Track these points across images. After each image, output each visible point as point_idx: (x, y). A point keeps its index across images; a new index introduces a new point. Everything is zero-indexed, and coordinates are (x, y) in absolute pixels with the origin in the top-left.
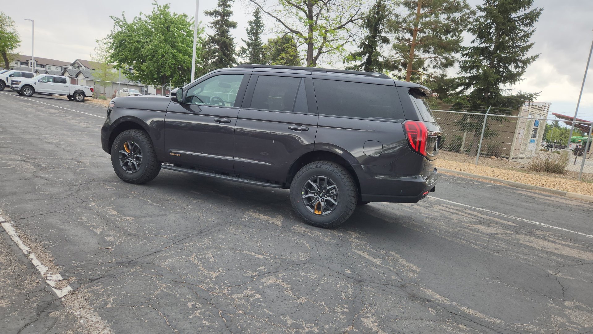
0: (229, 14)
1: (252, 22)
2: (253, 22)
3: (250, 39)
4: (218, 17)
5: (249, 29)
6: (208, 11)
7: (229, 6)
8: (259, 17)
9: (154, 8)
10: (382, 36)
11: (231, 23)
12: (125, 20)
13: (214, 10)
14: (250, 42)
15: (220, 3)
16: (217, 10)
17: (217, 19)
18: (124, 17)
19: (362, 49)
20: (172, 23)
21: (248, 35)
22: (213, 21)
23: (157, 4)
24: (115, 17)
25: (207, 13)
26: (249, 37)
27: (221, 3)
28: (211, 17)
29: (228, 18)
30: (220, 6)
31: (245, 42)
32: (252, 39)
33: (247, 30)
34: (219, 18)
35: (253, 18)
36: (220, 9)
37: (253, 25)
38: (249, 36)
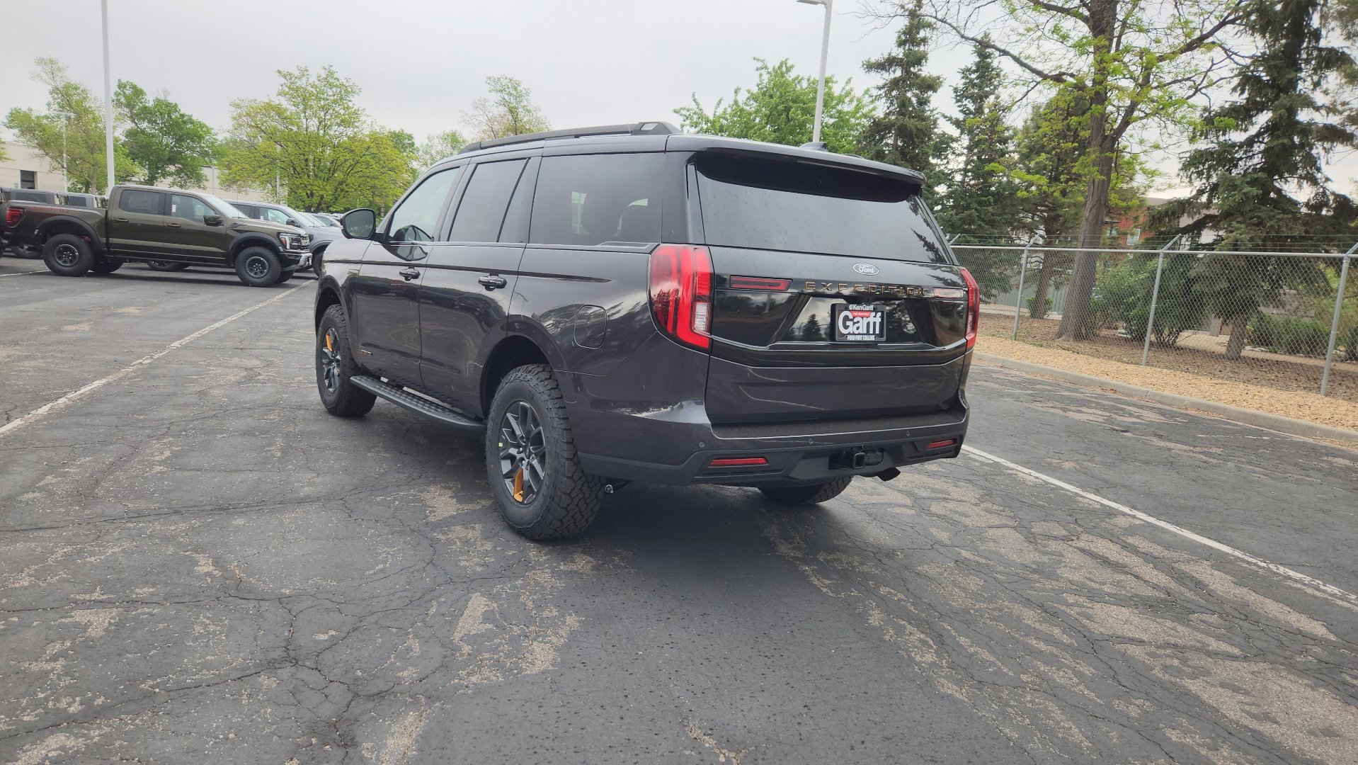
0: (919, 60)
1: (968, 70)
2: (974, 68)
3: (961, 111)
4: (894, 72)
5: (961, 86)
6: (873, 61)
7: (924, 40)
8: (989, 56)
9: (761, 75)
10: (1320, 50)
11: (924, 79)
12: (701, 110)
13: (886, 56)
14: (961, 117)
15: (899, 37)
16: (893, 55)
17: (892, 76)
18: (698, 104)
19: (1246, 95)
20: (795, 102)
21: (957, 101)
22: (881, 83)
23: (766, 68)
24: (684, 109)
25: (870, 67)
26: (959, 106)
27: (903, 38)
28: (879, 75)
29: (919, 70)
30: (901, 44)
31: (950, 119)
32: (968, 109)
33: (956, 90)
34: (898, 73)
35: (971, 60)
36: (899, 53)
37: (973, 76)
38: (960, 104)
